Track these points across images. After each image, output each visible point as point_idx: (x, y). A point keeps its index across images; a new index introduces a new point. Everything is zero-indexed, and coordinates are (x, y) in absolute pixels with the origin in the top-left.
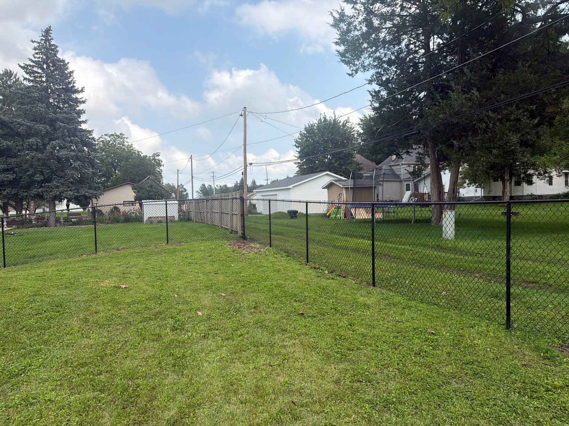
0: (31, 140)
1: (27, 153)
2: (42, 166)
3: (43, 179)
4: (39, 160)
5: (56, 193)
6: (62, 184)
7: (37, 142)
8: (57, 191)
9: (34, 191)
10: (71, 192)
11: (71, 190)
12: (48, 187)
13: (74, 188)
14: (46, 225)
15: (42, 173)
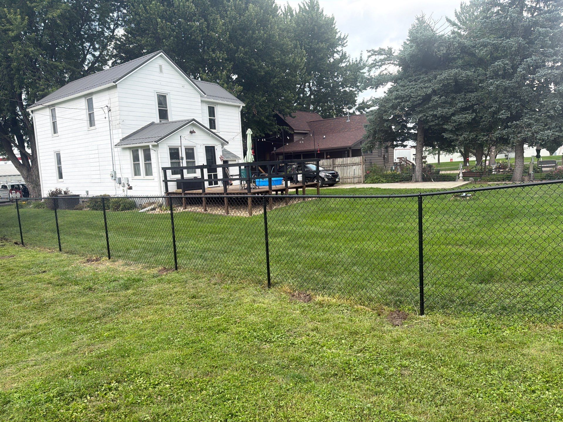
0: (496, 63)
1: (491, 82)
2: (510, 97)
3: (509, 115)
4: (506, 89)
5: (527, 134)
6: (537, 120)
7: (505, 64)
8: (528, 131)
9: (496, 134)
10: (549, 131)
11: (549, 129)
12: (516, 126)
13: (554, 125)
14: (509, 178)
15: (509, 108)
